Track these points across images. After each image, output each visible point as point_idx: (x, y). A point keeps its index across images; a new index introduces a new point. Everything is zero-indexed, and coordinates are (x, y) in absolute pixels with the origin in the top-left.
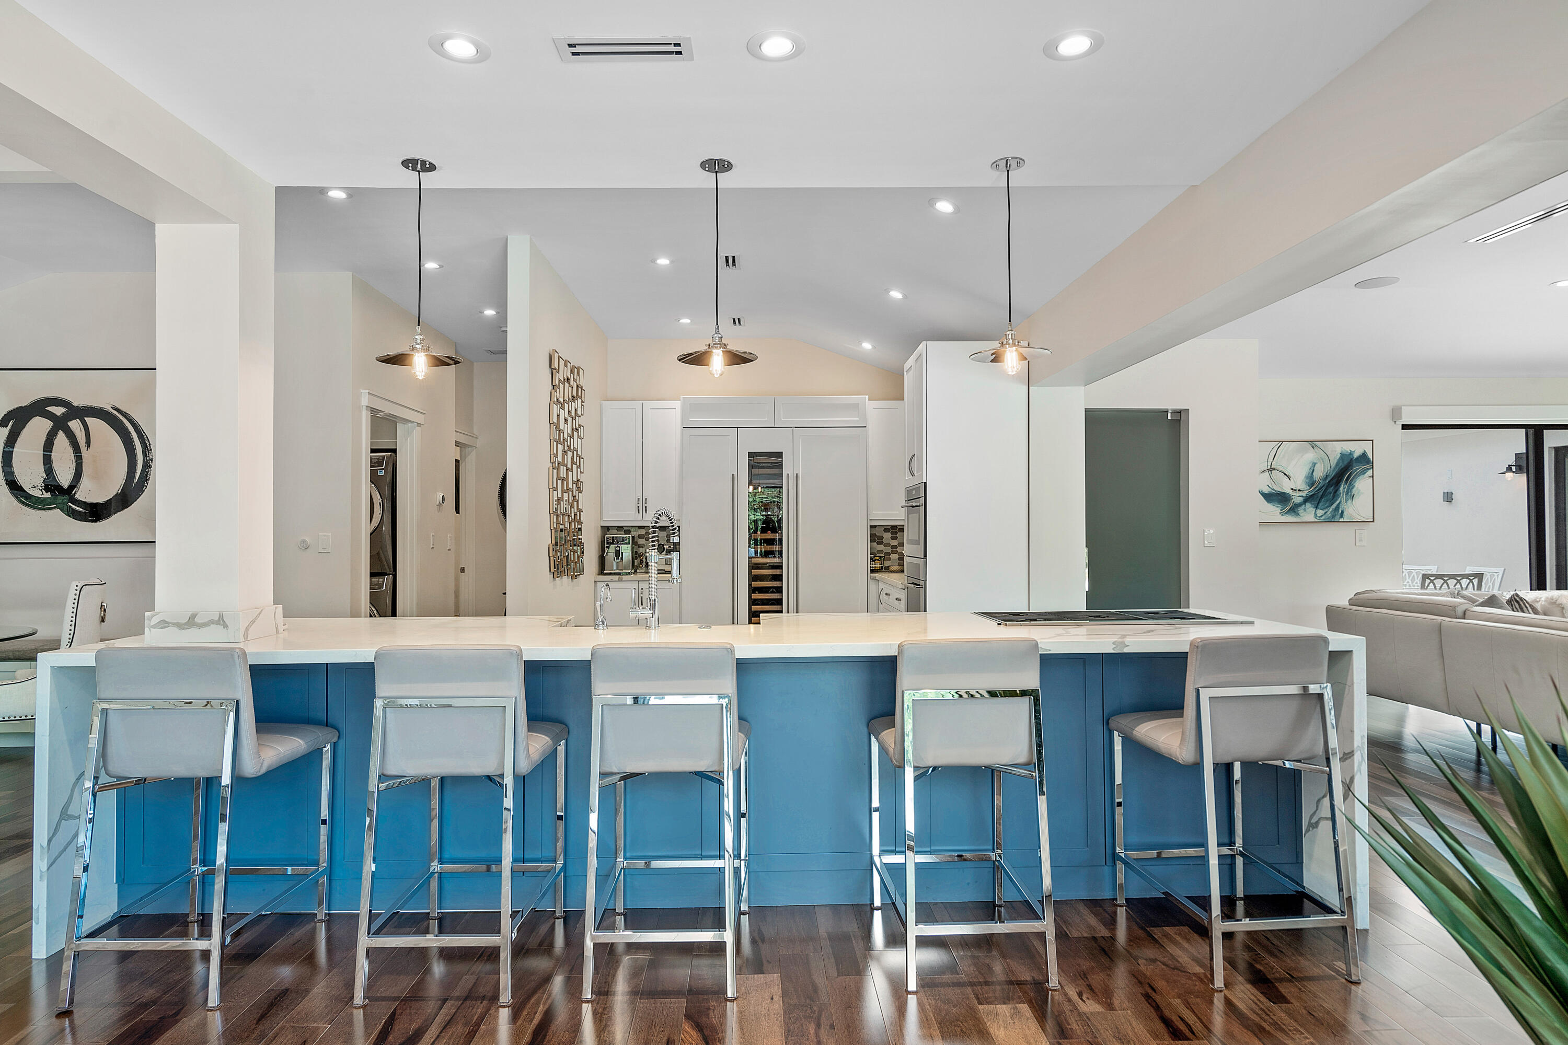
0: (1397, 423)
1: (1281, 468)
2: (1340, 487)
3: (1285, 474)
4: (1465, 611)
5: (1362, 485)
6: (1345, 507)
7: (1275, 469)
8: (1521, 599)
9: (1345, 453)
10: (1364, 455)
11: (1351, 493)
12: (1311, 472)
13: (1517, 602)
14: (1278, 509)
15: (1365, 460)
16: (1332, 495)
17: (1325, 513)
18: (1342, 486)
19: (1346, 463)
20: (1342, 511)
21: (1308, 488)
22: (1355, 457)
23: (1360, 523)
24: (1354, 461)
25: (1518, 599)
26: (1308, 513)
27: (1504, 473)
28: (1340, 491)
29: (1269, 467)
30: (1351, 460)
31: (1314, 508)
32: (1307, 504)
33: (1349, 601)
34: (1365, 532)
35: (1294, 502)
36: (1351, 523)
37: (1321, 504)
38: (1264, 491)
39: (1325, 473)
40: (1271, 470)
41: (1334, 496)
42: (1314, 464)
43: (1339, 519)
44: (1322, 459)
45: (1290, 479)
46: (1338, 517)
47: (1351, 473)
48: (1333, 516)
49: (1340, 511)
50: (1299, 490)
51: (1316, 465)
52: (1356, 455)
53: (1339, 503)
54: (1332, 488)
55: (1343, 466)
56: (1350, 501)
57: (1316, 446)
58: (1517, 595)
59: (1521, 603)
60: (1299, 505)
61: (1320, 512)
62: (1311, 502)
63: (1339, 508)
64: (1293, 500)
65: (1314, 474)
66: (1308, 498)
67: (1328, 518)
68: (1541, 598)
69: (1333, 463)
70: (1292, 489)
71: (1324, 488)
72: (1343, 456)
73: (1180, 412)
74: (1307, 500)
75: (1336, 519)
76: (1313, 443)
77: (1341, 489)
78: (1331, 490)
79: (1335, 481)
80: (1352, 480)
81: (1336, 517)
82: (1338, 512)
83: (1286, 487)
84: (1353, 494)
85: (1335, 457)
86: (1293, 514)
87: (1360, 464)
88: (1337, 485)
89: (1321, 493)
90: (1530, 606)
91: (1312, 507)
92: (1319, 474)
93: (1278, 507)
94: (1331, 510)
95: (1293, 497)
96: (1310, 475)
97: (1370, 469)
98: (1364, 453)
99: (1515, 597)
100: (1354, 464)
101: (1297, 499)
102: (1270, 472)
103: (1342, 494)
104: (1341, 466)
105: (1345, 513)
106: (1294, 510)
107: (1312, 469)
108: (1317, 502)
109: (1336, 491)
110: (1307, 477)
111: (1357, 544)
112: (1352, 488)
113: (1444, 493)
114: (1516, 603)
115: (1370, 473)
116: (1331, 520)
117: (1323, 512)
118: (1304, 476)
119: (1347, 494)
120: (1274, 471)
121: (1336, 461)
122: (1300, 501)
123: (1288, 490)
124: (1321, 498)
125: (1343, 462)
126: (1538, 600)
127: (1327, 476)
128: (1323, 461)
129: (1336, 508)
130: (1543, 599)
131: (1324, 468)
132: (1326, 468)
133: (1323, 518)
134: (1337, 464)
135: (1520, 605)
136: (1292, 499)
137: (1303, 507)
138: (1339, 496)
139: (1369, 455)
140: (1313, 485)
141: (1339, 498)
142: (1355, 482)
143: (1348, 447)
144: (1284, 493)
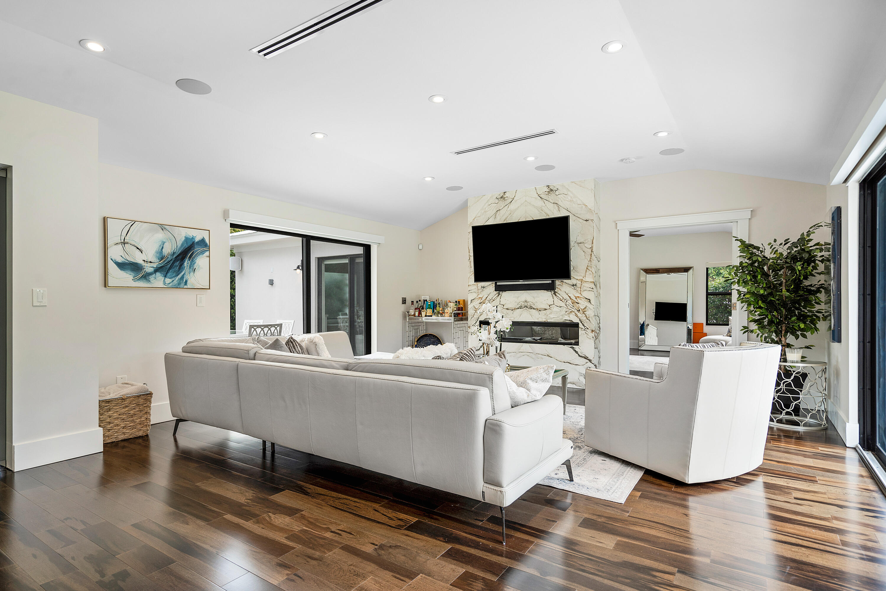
0: (226, 220)
1: (133, 243)
2: (184, 262)
3: (138, 248)
4: (255, 353)
5: (201, 261)
6: (188, 277)
7: (128, 243)
8: (294, 340)
9: (189, 237)
10: (203, 241)
11: (193, 267)
12: (160, 249)
13: (292, 342)
14: (130, 276)
15: (203, 243)
16: (178, 267)
17: (173, 281)
18: (186, 261)
19: (189, 244)
20: (186, 280)
21: (158, 261)
22: (196, 241)
23: (200, 290)
24: (195, 244)
25: (292, 341)
26: (158, 280)
27: (296, 270)
28: (184, 265)
29: (122, 241)
30: (193, 243)
31: (163, 277)
32: (157, 273)
33: (182, 349)
34: (204, 296)
35: (145, 271)
36: (193, 289)
37: (169, 274)
38: (117, 260)
39: (172, 251)
40: (124, 243)
41: (180, 268)
42: (164, 243)
43: (184, 286)
44: (170, 239)
45: (142, 253)
46: (183, 284)
47: (193, 252)
48: (179, 284)
49: (185, 281)
50: (150, 262)
51: (165, 243)
52: (197, 240)
53: (184, 274)
54: (178, 262)
55: (187, 247)
56: (192, 273)
57: (165, 228)
58: (292, 338)
59: (294, 343)
60: (150, 274)
61: (168, 280)
62: (160, 272)
63: (183, 278)
64: (145, 270)
65: (163, 250)
66: (158, 269)
67: (175, 285)
68: (305, 339)
69: (179, 244)
70: (144, 261)
71: (171, 262)
72: (187, 239)
73: (6, 170)
74: (157, 270)
75: (182, 285)
76: (162, 227)
77: (186, 264)
78: (177, 264)
79: (180, 257)
80: (194, 258)
81: (182, 284)
82: (183, 281)
83: (138, 259)
84: (194, 268)
85: (180, 240)
86: (144, 281)
87: (200, 246)
88: (182, 261)
89: (169, 265)
90: (299, 344)
91: (161, 276)
92: (168, 250)
93: (130, 274)
94: (177, 279)
95: (145, 267)
96: (160, 250)
97: (207, 251)
98: (203, 239)
99: (291, 339)
100: (196, 246)
101: (149, 268)
102: (123, 245)
103: (186, 268)
104: (185, 246)
105: (188, 282)
106: (146, 277)
107: (162, 246)
108: (166, 273)
109: (181, 265)
110: (157, 252)
111: (198, 305)
112: (194, 264)
113: (269, 280)
114: (291, 344)
115: (207, 253)
116: (177, 287)
117: (171, 280)
118: (155, 251)
119: (190, 267)
120: (127, 244)
121: (181, 243)
122: (151, 271)
123: (140, 261)
124: (169, 269)
125: (187, 243)
126: (304, 340)
127: (174, 253)
128: (171, 241)
129: (181, 278)
130: (306, 339)
131: (172, 247)
132: (174, 247)
133: (171, 285)
134: (182, 245)
135: (293, 344)
136: (144, 268)
137: (154, 275)
138: (183, 269)
139: (206, 241)
140: (162, 259)
141: (184, 270)
142: (196, 259)
143: (191, 233)
144: (137, 263)
